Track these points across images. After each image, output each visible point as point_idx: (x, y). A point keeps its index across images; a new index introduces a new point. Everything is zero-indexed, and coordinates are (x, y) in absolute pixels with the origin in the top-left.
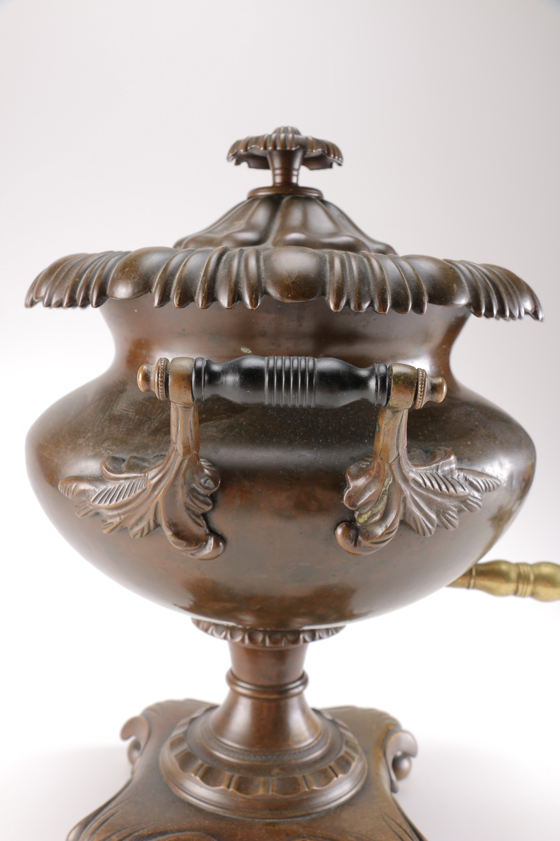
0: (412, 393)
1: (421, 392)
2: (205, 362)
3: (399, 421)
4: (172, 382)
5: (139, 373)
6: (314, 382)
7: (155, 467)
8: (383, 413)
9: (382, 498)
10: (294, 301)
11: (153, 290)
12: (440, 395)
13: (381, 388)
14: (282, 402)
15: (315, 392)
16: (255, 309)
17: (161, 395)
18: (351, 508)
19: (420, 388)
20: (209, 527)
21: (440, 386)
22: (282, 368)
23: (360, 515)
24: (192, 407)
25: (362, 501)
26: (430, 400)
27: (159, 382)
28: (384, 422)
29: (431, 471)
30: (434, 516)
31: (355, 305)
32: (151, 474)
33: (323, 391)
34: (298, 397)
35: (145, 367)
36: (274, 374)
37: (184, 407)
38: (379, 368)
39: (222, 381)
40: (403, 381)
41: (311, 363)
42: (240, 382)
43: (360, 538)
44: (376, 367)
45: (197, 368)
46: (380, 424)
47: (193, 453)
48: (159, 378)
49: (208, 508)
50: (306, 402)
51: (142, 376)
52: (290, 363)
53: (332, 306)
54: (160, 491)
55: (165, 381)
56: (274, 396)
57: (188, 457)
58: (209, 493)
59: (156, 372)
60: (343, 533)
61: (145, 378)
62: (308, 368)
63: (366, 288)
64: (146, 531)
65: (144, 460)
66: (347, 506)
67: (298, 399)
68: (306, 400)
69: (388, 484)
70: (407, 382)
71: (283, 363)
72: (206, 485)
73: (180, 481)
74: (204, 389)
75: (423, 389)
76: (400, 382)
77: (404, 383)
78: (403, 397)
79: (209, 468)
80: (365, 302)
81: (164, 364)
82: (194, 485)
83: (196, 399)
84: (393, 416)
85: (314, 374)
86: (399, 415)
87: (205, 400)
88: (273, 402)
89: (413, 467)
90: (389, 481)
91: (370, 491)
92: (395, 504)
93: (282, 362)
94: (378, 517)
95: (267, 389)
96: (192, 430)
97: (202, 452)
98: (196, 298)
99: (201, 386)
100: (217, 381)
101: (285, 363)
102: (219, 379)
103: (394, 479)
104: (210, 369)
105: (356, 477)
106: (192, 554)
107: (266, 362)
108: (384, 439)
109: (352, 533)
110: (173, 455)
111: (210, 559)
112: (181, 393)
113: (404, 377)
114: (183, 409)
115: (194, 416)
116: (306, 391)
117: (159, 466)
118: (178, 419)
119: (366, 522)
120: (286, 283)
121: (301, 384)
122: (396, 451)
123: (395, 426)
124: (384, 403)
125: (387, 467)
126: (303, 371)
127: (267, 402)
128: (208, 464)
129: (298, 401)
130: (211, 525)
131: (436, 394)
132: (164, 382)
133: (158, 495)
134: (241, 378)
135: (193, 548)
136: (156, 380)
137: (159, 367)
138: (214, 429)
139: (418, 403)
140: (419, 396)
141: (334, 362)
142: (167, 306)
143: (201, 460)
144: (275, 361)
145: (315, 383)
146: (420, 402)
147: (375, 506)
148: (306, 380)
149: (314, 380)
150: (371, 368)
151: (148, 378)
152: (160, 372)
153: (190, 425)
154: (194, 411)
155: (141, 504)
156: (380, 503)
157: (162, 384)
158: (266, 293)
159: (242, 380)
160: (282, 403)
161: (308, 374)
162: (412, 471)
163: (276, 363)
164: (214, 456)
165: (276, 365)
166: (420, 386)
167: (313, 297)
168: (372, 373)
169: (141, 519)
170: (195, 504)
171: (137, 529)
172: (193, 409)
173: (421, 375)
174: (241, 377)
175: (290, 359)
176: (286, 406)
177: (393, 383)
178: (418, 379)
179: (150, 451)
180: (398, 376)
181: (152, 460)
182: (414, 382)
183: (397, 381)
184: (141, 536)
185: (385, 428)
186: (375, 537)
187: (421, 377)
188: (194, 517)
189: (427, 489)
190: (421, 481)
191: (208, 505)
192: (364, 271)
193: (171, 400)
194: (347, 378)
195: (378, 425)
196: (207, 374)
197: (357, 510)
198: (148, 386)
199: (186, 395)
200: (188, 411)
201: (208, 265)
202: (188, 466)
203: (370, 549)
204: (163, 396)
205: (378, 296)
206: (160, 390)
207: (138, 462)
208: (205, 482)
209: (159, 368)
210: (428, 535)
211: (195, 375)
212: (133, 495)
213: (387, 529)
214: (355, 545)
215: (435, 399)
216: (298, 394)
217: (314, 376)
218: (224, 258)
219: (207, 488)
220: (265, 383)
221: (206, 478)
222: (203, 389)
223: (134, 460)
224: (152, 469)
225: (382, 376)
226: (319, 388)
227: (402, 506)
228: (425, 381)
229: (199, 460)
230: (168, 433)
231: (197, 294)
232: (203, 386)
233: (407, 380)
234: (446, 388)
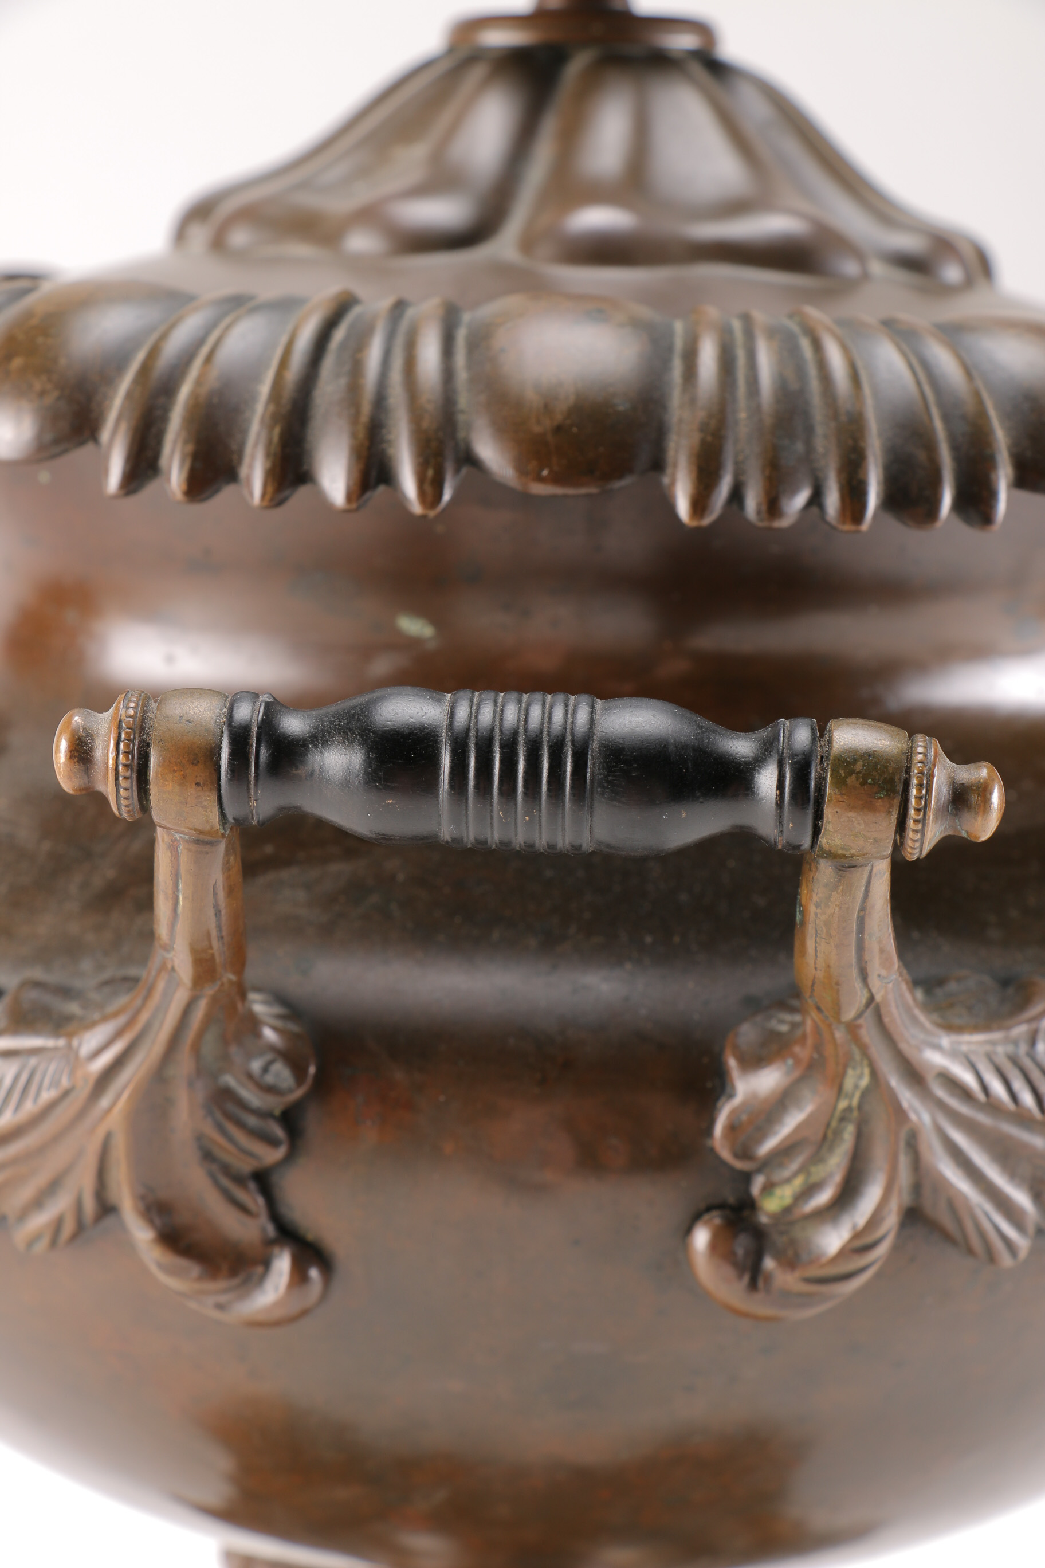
0: (889, 813)
1: (918, 810)
2: (262, 709)
3: (860, 894)
4: (160, 769)
5: (58, 738)
6: (588, 775)
7: (105, 1019)
8: (810, 870)
9: (838, 1133)
10: (559, 491)
11: (105, 435)
12: (979, 818)
13: (793, 796)
14: (492, 833)
15: (591, 807)
16: (432, 514)
17: (126, 806)
18: (739, 1165)
19: (916, 797)
20: (275, 1216)
21: (983, 790)
22: (492, 730)
23: (769, 1188)
24: (221, 842)
25: (770, 1144)
26: (950, 833)
27: (121, 768)
28: (815, 898)
29: (1010, 1049)
30: (1022, 1198)
31: (759, 505)
32: (90, 1041)
33: (616, 803)
34: (540, 820)
35: (76, 718)
36: (469, 751)
37: (197, 842)
38: (790, 735)
39: (310, 769)
40: (861, 775)
41: (582, 716)
42: (366, 773)
43: (769, 1263)
44: (782, 731)
45: (235, 727)
46: (803, 902)
47: (225, 980)
48: (121, 756)
49: (272, 1156)
50: (564, 836)
51: (69, 746)
52: (519, 717)
53: (683, 507)
54: (118, 1096)
55: (138, 764)
56: (467, 817)
57: (210, 991)
58: (276, 1104)
59: (110, 737)
60: (714, 1246)
61: (76, 754)
62: (573, 734)
63: (800, 447)
64: (69, 1227)
65: (66, 992)
66: (726, 1154)
67: (540, 825)
68: (564, 829)
69: (856, 1087)
70: (873, 780)
71: (500, 714)
72: (269, 1079)
73: (184, 1065)
74: (256, 792)
75: (923, 802)
76: (851, 780)
77: (864, 783)
78: (862, 826)
79: (279, 1023)
80: (794, 492)
81: (136, 713)
82: (229, 1080)
83: (231, 819)
84: (840, 881)
85: (590, 752)
86: (860, 877)
87: (258, 822)
88: (465, 835)
89: (941, 1032)
90: (857, 1079)
91: (800, 1109)
92: (879, 1154)
93: (494, 712)
94: (824, 1197)
95: (446, 795)
96: (220, 911)
97: (252, 974)
98: (243, 471)
99: (249, 782)
100: (297, 768)
101: (502, 715)
102: (303, 762)
103: (874, 1074)
104: (277, 730)
105: (754, 1062)
106: (220, 1307)
107: (447, 713)
108: (816, 947)
109: (742, 1245)
110: (161, 985)
111: (277, 1323)
112: (187, 803)
113: (864, 765)
114: (194, 847)
115: (227, 868)
116: (563, 802)
117: (115, 1015)
118: (176, 876)
119: (787, 1210)
120: (537, 429)
121: (549, 782)
122: (858, 985)
123: (849, 908)
124: (806, 843)
125: (840, 1034)
126: (556, 743)
127: (446, 832)
128: (277, 1010)
129: (540, 833)
130: (283, 1210)
131: (966, 816)
132: (135, 768)
133: (109, 1110)
134: (368, 762)
135: (222, 1284)
136: (111, 762)
137: (120, 721)
138: (301, 895)
139: (910, 843)
140: (912, 821)
141: (654, 716)
142: (150, 490)
143: (253, 996)
144: (474, 708)
145: (592, 781)
146: (915, 841)
147: (817, 1158)
148: (565, 771)
149: (589, 770)
150: (763, 733)
151: (85, 752)
152: (123, 736)
153: (215, 894)
154: (227, 853)
155: (56, 1139)
156: (831, 1149)
157: (129, 772)
158: (469, 459)
159: (370, 767)
160: (495, 836)
161: (570, 753)
162: (938, 1048)
163: (476, 717)
164: (296, 985)
165: (476, 723)
166: (914, 792)
167: (621, 476)
168: (767, 748)
169: (53, 1187)
170: (231, 1139)
171: (40, 1220)
172: (222, 847)
173: (920, 757)
174: (369, 757)
175: (520, 702)
176: (505, 844)
177: (831, 783)
178: (908, 770)
179: (86, 965)
180: (848, 763)
181: (94, 996)
182: (896, 780)
183: (843, 775)
184: (54, 1243)
185: (816, 914)
186: (815, 1260)
187: (920, 765)
188: (226, 1182)
189: (992, 1106)
190: (968, 1078)
191: (273, 1142)
192: (794, 386)
193: (156, 818)
194: (690, 764)
195: (801, 905)
196: (266, 746)
197: (759, 1170)
198: (86, 777)
199: (202, 807)
200: (207, 853)
201: (284, 363)
202: (208, 1020)
203: (805, 1300)
204: (131, 808)
205: (840, 471)
206: (121, 790)
207: (48, 999)
208: (265, 1069)
209: (119, 726)
210: (1006, 1260)
211: (230, 749)
212: (30, 1107)
213: (857, 1235)
214: (753, 1285)
215: (967, 832)
216: (540, 811)
217: (590, 757)
218: (339, 335)
219: (270, 1090)
220: (441, 777)
221: (269, 1056)
222: (252, 791)
223: (33, 995)
224: (93, 1024)
225: (797, 759)
226: (602, 794)
227: (904, 1161)
228: (931, 776)
229: (243, 995)
230: (147, 904)
231: (247, 460)
232: (252, 782)
233: (874, 773)
234: (999, 798)
